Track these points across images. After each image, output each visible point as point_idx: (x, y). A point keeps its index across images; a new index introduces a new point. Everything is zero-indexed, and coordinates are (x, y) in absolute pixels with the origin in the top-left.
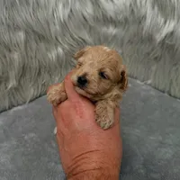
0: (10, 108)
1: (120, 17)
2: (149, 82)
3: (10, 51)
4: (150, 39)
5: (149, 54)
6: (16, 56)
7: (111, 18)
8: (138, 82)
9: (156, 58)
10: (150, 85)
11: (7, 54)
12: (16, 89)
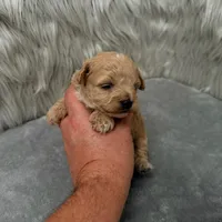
0: (38, 117)
1: (173, 9)
2: (208, 89)
3: (39, 46)
4: (211, 34)
5: (207, 54)
6: (46, 53)
7: (162, 9)
8: (194, 90)
9: (217, 59)
10: (209, 93)
11: (35, 49)
12: (46, 94)
